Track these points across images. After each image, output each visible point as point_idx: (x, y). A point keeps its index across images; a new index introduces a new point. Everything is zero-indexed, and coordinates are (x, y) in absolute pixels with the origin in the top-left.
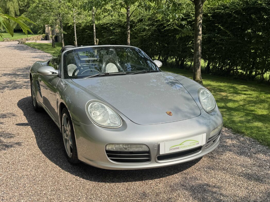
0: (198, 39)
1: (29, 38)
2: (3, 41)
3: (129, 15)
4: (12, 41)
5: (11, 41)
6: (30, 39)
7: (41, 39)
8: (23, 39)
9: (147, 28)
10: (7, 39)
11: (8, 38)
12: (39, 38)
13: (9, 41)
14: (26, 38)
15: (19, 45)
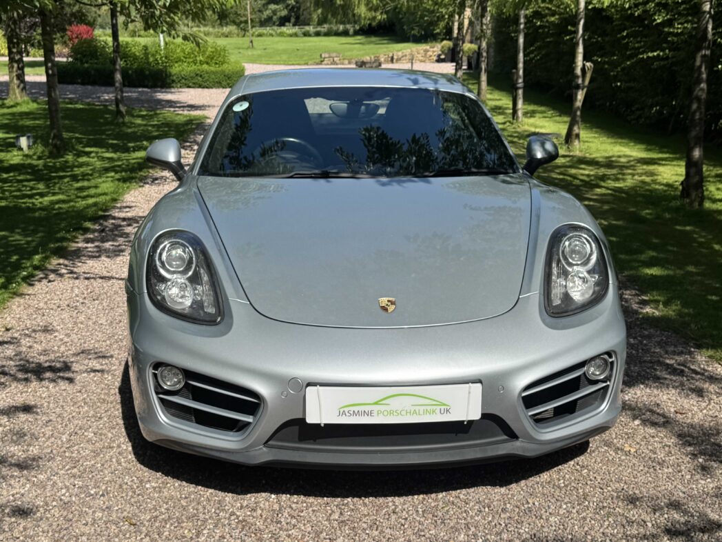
1: (400, 54)
2: (320, 63)
6: (403, 57)
7: (435, 58)
8: (382, 56)
10: (333, 58)
11: (334, 55)
12: (430, 53)
13: (338, 62)
14: (391, 55)
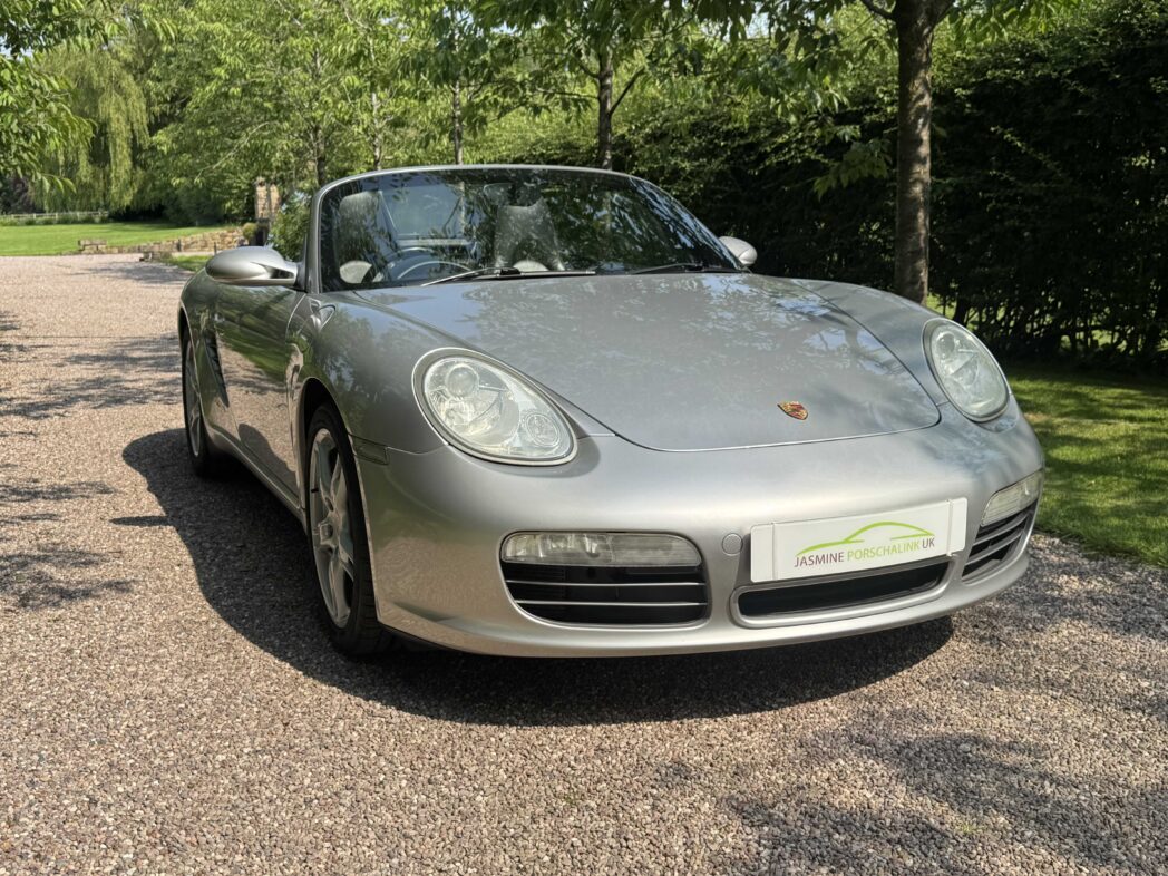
0: (916, 181)
1: (188, 239)
2: (80, 252)
3: (609, 107)
4: (116, 250)
5: (111, 253)
8: (164, 242)
9: (686, 165)
10: (97, 245)
11: (98, 241)
13: (104, 250)
14: (176, 241)
15: (144, 264)
